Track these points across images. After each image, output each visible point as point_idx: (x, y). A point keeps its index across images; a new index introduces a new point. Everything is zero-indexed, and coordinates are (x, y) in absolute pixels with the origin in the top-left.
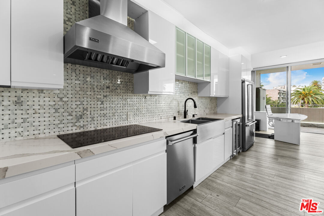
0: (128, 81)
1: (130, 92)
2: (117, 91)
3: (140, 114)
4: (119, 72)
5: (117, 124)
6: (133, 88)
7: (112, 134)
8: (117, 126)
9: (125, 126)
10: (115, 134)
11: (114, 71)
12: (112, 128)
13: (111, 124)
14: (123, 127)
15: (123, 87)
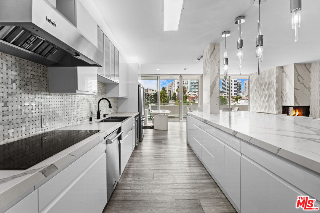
0: (42, 76)
1: (45, 89)
2: (27, 87)
3: (56, 118)
4: (30, 62)
5: (28, 134)
6: (48, 85)
7: (22, 149)
8: (28, 137)
9: (39, 135)
10: (26, 147)
11: (23, 59)
12: (22, 140)
13: (20, 135)
14: (36, 136)
15: (36, 83)
